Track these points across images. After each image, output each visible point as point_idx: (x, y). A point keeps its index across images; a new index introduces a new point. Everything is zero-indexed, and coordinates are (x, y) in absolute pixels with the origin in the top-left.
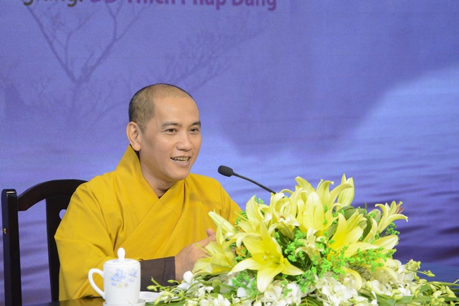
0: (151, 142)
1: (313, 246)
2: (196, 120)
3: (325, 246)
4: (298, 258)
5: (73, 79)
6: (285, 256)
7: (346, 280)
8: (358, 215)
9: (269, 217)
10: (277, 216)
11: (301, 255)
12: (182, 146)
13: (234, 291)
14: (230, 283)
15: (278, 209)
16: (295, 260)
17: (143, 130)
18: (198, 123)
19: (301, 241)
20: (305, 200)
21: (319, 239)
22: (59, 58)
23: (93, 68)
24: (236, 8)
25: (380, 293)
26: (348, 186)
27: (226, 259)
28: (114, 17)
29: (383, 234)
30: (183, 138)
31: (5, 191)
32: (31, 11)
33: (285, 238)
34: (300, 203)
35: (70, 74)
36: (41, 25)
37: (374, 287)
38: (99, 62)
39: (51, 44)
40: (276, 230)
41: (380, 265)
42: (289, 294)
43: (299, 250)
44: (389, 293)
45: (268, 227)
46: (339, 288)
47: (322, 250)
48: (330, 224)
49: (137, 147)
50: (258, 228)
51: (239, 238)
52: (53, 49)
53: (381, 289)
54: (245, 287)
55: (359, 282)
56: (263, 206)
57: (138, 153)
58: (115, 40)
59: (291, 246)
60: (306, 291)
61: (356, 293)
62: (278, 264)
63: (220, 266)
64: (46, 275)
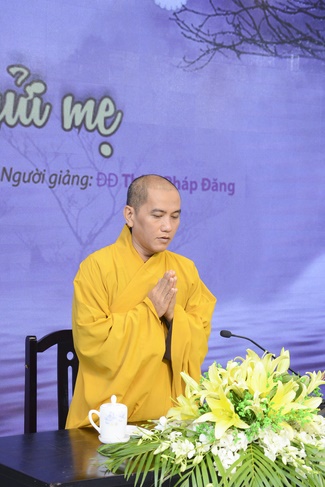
0: (141, 222)
1: (258, 406)
2: (178, 208)
3: (267, 405)
4: (247, 414)
5: (81, 243)
6: (237, 412)
7: (282, 431)
8: (293, 382)
9: (225, 382)
10: (232, 380)
11: (249, 412)
12: (164, 229)
13: (197, 436)
14: (195, 429)
15: (232, 375)
16: (243, 416)
17: (136, 213)
18: (179, 211)
19: (249, 401)
20: (253, 368)
21: (262, 400)
22: (71, 227)
23: (96, 235)
24: (205, 192)
25: (306, 443)
26: (286, 358)
27: (193, 410)
28: (114, 197)
29: (312, 395)
30: (166, 223)
31: (28, 337)
32: (53, 192)
33: (237, 397)
34: (250, 369)
35: (79, 239)
36: (60, 203)
37: (303, 437)
38: (100, 231)
39: (66, 216)
40: (231, 391)
41: (308, 421)
42: (238, 441)
43: (247, 408)
44: (314, 442)
45: (224, 389)
46: (277, 438)
47: (265, 409)
48: (271, 387)
49: (131, 225)
50: (217, 389)
51: (203, 395)
52: (68, 221)
53: (308, 439)
54: (206, 434)
55: (291, 433)
56: (222, 371)
57: (131, 229)
58: (113, 214)
59: (242, 405)
60: (252, 439)
61: (289, 444)
62: (231, 417)
63: (187, 415)
64: (55, 389)
